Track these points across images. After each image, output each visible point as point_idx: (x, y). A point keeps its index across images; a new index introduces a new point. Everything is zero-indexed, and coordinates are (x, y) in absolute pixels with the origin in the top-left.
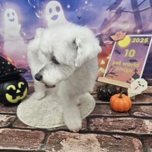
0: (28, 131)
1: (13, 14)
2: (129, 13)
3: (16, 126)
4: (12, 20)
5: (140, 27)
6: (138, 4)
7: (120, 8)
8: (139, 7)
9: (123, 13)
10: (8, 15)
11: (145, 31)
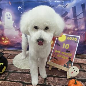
0: (14, 82)
1: (10, 15)
2: (71, 20)
3: (8, 80)
4: (9, 18)
5: (77, 27)
6: (77, 15)
7: (67, 17)
8: (77, 17)
9: (68, 20)
10: (7, 15)
11: (80, 29)
